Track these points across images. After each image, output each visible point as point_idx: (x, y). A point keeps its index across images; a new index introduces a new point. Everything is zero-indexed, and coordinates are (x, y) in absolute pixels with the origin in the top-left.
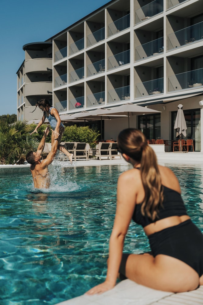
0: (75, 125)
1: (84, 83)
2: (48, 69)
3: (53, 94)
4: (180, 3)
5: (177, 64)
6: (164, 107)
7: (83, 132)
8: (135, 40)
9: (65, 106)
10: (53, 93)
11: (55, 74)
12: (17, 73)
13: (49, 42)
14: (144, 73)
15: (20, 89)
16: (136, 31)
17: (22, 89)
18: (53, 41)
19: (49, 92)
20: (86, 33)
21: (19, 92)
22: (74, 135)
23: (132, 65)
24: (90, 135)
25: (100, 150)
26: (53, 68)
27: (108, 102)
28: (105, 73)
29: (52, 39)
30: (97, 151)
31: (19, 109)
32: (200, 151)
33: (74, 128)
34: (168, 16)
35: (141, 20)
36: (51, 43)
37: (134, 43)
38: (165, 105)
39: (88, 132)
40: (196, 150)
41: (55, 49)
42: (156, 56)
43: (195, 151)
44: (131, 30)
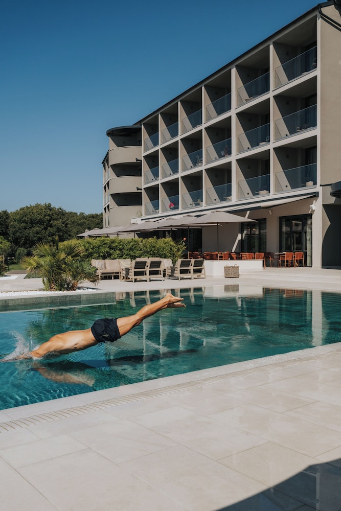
0: (155, 237)
1: (178, 178)
2: (137, 160)
3: (143, 191)
4: (289, 80)
5: (287, 156)
6: (270, 211)
7: (164, 245)
8: (236, 126)
9: (156, 207)
10: (143, 189)
11: (145, 167)
12: (102, 163)
13: (138, 126)
14: (249, 168)
15: (106, 183)
16: (238, 114)
17: (108, 184)
18: (142, 126)
19: (138, 189)
20: (180, 116)
21: (105, 187)
22: (153, 249)
23: (233, 158)
24: (173, 249)
25: (179, 269)
26: (143, 159)
27: (206, 203)
28: (203, 167)
29: (140, 122)
30: (176, 269)
31: (105, 209)
32: (311, 267)
33: (153, 240)
34: (274, 97)
35: (244, 101)
36: (140, 127)
37: (236, 129)
38: (271, 208)
39: (171, 245)
40: (308, 265)
41: (144, 135)
42: (264, 145)
43: (306, 266)
44: (233, 113)
